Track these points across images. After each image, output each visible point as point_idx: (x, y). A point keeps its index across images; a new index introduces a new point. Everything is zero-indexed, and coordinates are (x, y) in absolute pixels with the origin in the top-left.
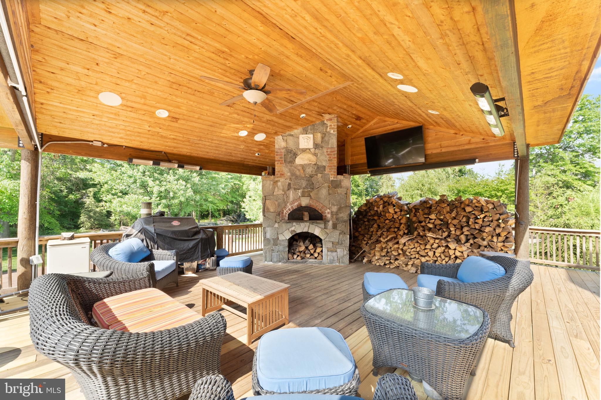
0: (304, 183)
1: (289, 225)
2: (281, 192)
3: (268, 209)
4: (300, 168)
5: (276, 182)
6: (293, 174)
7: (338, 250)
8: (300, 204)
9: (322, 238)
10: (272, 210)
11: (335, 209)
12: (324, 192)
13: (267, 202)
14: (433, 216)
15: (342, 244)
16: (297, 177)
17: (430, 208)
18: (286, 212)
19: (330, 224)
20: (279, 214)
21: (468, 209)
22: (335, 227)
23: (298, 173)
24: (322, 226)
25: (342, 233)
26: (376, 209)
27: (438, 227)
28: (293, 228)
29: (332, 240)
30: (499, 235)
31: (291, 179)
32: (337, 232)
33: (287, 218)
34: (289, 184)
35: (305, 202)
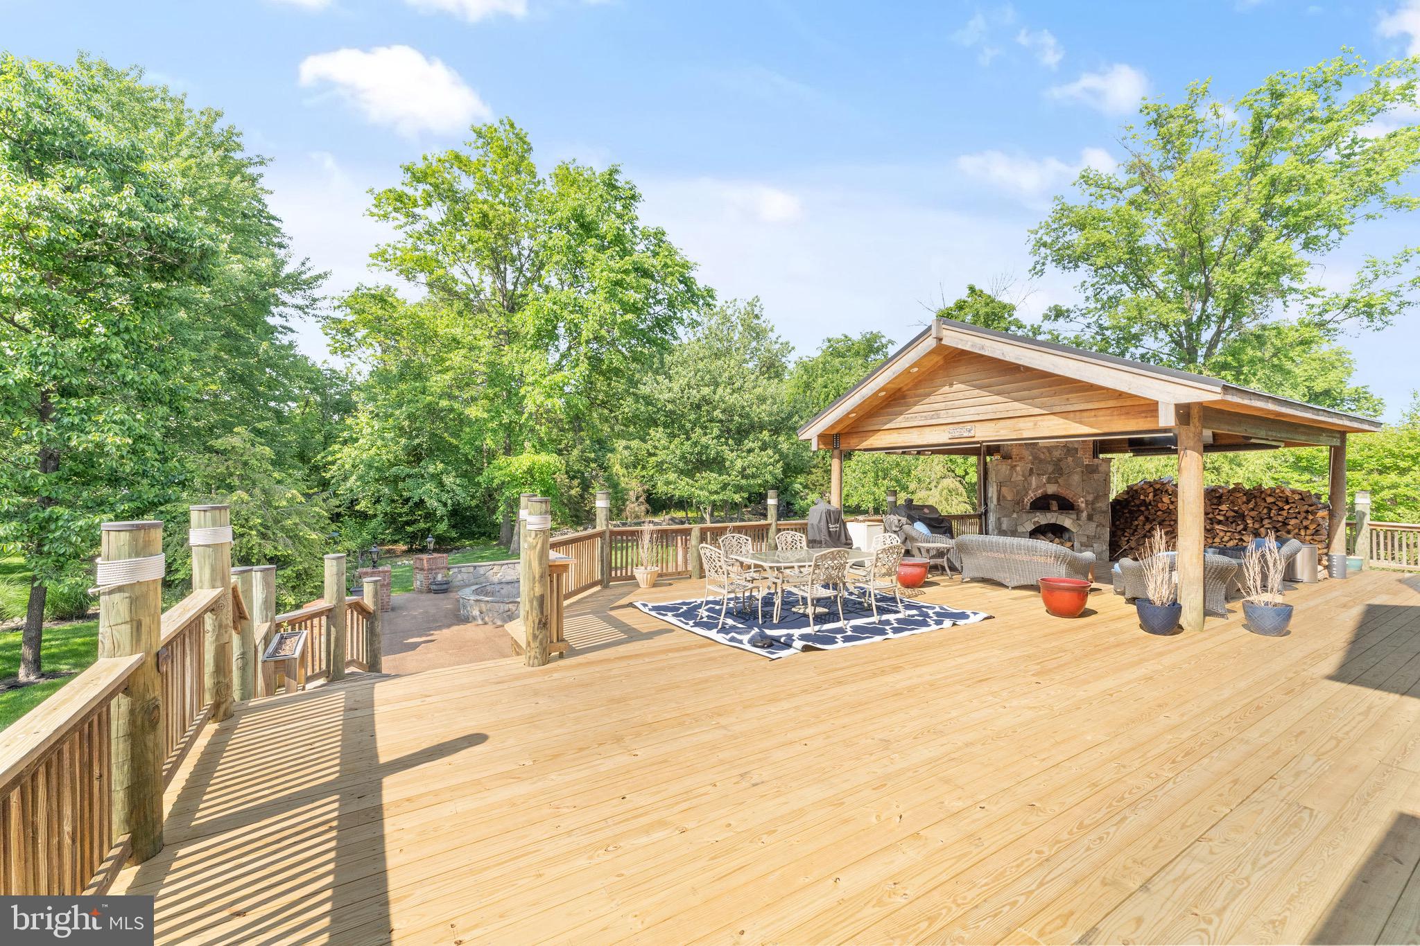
0: (1050, 468)
1: (1031, 515)
2: (1020, 478)
3: (1004, 497)
4: (1044, 450)
5: (1013, 467)
6: (1036, 458)
7: (1095, 545)
8: (1045, 491)
9: (1074, 530)
10: (1009, 498)
11: (1090, 498)
12: (1076, 478)
13: (1004, 489)
14: (1224, 507)
15: (1099, 538)
16: (1041, 461)
17: (1221, 497)
18: (1028, 500)
19: (1084, 514)
20: (1018, 502)
21: (1270, 500)
22: (1090, 518)
23: (1042, 456)
24: (1074, 516)
25: (1100, 525)
26: (1142, 497)
27: (1230, 520)
28: (1036, 519)
29: (1087, 533)
30: (1306, 528)
31: (1033, 463)
32: (1094, 525)
33: (1028, 507)
34: (1031, 469)
35: (1051, 489)
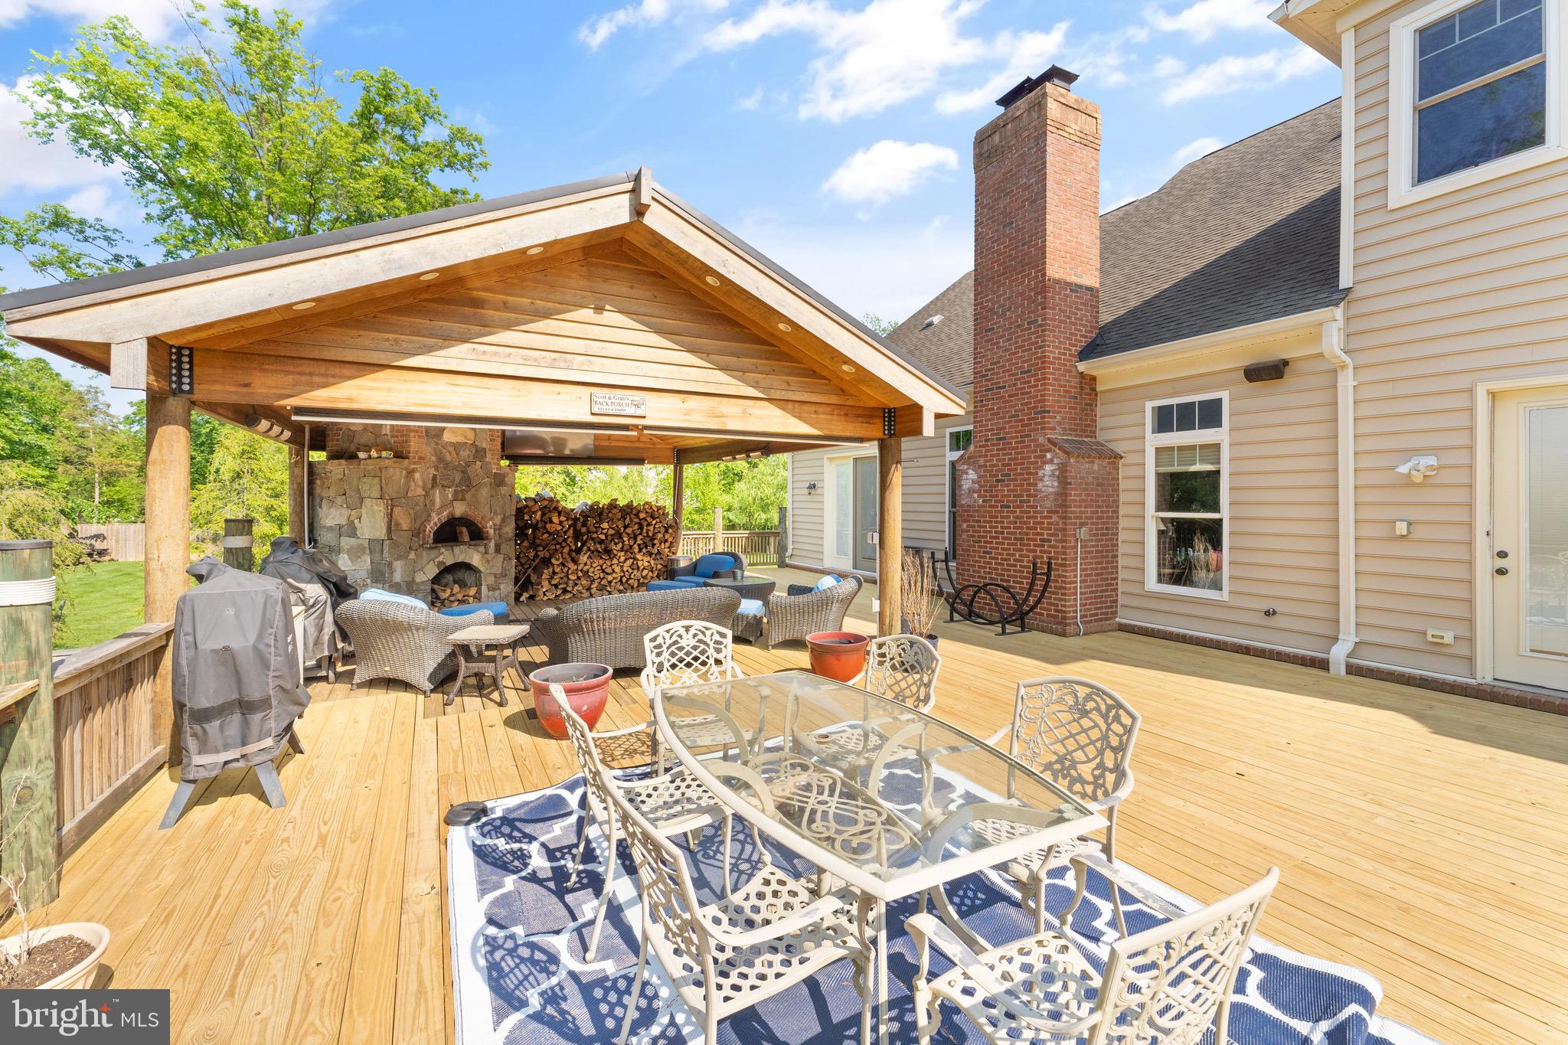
0: (458, 477)
1: (434, 553)
2: (420, 492)
3: (397, 524)
4: (451, 449)
5: (410, 473)
6: (441, 459)
7: (502, 586)
8: (452, 514)
9: (482, 569)
10: (405, 527)
11: (498, 520)
12: (485, 492)
13: (397, 510)
14: (605, 525)
15: (506, 575)
16: (447, 465)
17: (600, 515)
18: (430, 528)
19: (492, 544)
20: (417, 533)
21: (642, 515)
22: (498, 550)
23: (448, 458)
24: (482, 549)
25: (507, 558)
26: (526, 517)
27: (609, 538)
28: (441, 559)
29: (494, 571)
31: (437, 468)
32: (501, 558)
33: (431, 541)
34: (435, 477)
35: (460, 509)
